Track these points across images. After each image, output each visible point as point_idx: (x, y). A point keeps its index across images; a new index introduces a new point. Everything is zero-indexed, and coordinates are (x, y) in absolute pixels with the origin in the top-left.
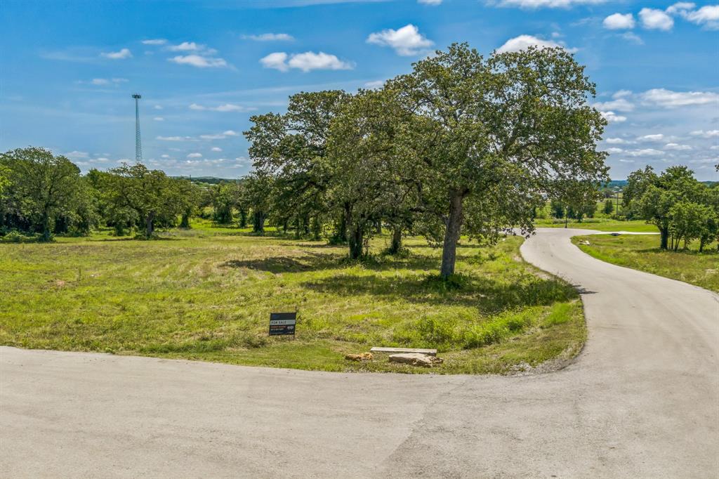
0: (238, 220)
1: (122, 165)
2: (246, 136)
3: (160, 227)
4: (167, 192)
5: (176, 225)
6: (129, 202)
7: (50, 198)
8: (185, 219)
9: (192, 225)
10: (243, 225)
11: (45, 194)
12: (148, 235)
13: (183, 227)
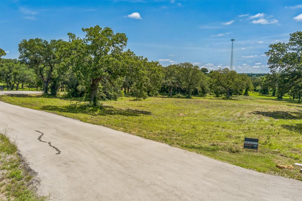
0: (272, 93)
1: (219, 69)
2: (266, 54)
3: (235, 94)
4: (236, 80)
5: (243, 94)
6: (221, 84)
7: (191, 81)
8: (246, 91)
9: (250, 94)
10: (274, 95)
11: (189, 80)
12: (228, 98)
13: (245, 95)
